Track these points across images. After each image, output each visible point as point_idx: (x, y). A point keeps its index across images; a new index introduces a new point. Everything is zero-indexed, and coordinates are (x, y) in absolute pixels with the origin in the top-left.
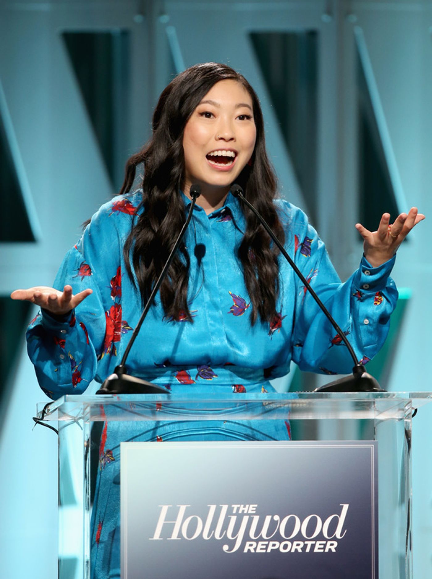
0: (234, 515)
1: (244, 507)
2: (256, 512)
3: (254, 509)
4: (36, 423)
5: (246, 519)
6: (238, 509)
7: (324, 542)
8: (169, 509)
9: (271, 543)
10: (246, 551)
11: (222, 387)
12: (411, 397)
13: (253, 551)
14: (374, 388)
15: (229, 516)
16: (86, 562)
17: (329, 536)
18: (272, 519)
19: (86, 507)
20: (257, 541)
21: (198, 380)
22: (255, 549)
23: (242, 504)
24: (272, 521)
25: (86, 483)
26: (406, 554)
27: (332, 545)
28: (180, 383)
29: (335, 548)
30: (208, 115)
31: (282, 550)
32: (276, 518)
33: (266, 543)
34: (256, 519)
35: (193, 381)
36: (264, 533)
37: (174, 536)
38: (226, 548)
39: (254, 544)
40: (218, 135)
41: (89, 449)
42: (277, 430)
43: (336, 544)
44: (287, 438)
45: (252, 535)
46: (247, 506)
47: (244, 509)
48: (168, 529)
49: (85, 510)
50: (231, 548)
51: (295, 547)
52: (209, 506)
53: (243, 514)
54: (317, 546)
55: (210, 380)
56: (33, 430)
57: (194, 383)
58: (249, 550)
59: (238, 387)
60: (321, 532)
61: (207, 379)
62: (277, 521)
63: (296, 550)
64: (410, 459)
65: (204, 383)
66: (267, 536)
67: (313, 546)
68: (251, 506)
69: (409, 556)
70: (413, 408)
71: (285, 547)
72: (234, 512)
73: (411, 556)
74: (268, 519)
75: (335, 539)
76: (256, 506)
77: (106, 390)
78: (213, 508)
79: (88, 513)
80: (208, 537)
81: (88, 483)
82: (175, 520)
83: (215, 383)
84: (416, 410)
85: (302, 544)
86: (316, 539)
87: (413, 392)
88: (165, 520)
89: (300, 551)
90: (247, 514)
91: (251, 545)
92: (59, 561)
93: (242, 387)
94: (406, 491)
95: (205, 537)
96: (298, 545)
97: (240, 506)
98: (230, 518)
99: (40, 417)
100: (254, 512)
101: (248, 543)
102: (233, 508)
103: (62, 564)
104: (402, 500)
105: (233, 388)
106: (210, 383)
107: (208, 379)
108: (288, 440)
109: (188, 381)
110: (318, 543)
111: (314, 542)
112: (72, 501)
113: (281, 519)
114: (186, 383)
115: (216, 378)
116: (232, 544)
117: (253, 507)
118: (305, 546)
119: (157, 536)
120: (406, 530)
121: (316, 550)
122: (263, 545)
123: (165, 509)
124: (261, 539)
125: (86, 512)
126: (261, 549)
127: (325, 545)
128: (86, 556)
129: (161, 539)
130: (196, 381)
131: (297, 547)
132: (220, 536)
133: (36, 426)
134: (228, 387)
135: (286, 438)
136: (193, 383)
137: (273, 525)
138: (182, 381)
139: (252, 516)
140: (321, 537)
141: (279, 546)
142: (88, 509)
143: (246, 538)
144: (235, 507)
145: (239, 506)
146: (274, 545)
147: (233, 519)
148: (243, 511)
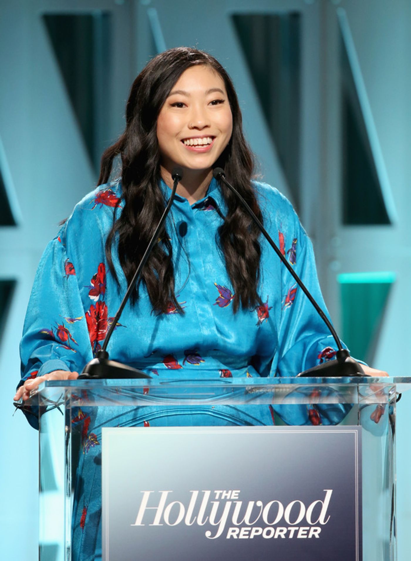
0: (217, 500)
1: (227, 493)
2: (239, 498)
3: (237, 495)
4: (17, 409)
5: (228, 505)
6: (221, 495)
7: (308, 528)
8: (151, 495)
9: (254, 529)
10: (228, 537)
11: (210, 372)
12: (395, 381)
13: (235, 537)
14: (358, 373)
15: (212, 502)
16: (67, 548)
17: (312, 522)
18: (255, 504)
19: (67, 492)
20: (240, 527)
21: (185, 365)
22: (238, 535)
23: (225, 490)
24: (255, 507)
25: (67, 468)
26: (391, 540)
27: (315, 531)
28: (167, 368)
29: (319, 534)
30: (180, 105)
31: (265, 536)
32: (259, 504)
33: (249, 529)
34: (239, 504)
35: (181, 366)
36: (247, 519)
37: (156, 522)
38: (208, 534)
39: (237, 530)
40: (191, 124)
41: (70, 434)
42: (262, 415)
43: (319, 530)
44: (272, 423)
45: (235, 521)
46: (230, 492)
47: (226, 495)
48: (150, 515)
49: (66, 496)
50: (213, 534)
51: (278, 533)
52: (191, 491)
53: (226, 500)
54: (301, 532)
55: (197, 365)
56: (13, 415)
57: (182, 368)
58: (232, 536)
59: (224, 372)
60: (305, 518)
61: (194, 364)
62: (260, 507)
63: (279, 536)
64: (394, 444)
65: (191, 368)
66: (250, 522)
67: (296, 532)
68: (234, 492)
69: (393, 543)
70: (397, 393)
71: (268, 533)
72: (217, 497)
73: (395, 543)
74: (251, 504)
75: (318, 525)
76: (239, 491)
77: (87, 374)
78: (195, 494)
79: (69, 499)
80: (190, 523)
81: (69, 469)
82: (158, 507)
83: (202, 368)
84: (400, 395)
85: (285, 530)
86: (300, 525)
87: (397, 377)
88: (147, 507)
89: (283, 537)
90: (230, 500)
91: (234, 531)
92: (40, 548)
93: (228, 372)
94: (390, 477)
95: (188, 523)
96: (281, 531)
97: (223, 492)
98: (213, 504)
99: (20, 402)
100: (237, 498)
101: (231, 529)
102: (216, 493)
103: (43, 550)
104: (387, 486)
105: (220, 372)
106: (198, 368)
107: (196, 364)
108: (272, 425)
109: (175, 366)
110: (302, 529)
111: (297, 528)
112: (53, 487)
113: (264, 505)
114: (173, 368)
115: (203, 363)
116: (214, 530)
117: (236, 493)
118: (289, 532)
119: (139, 522)
120: (390, 516)
121: (299, 536)
122: (245, 531)
123: (147, 495)
124: (244, 525)
125: (67, 498)
126: (244, 535)
127: (308, 531)
128: (67, 542)
129: (143, 525)
130: (183, 366)
131: (280, 533)
132: (203, 523)
133: (16, 411)
134: (215, 372)
135: (270, 423)
136: (180, 368)
137: (256, 511)
138: (169, 366)
139: (234, 502)
140: (304, 523)
141: (262, 532)
142: (69, 495)
143: (229, 524)
144: (218, 492)
145: (221, 492)
146: (257, 531)
147: (216, 505)
148: (226, 497)
